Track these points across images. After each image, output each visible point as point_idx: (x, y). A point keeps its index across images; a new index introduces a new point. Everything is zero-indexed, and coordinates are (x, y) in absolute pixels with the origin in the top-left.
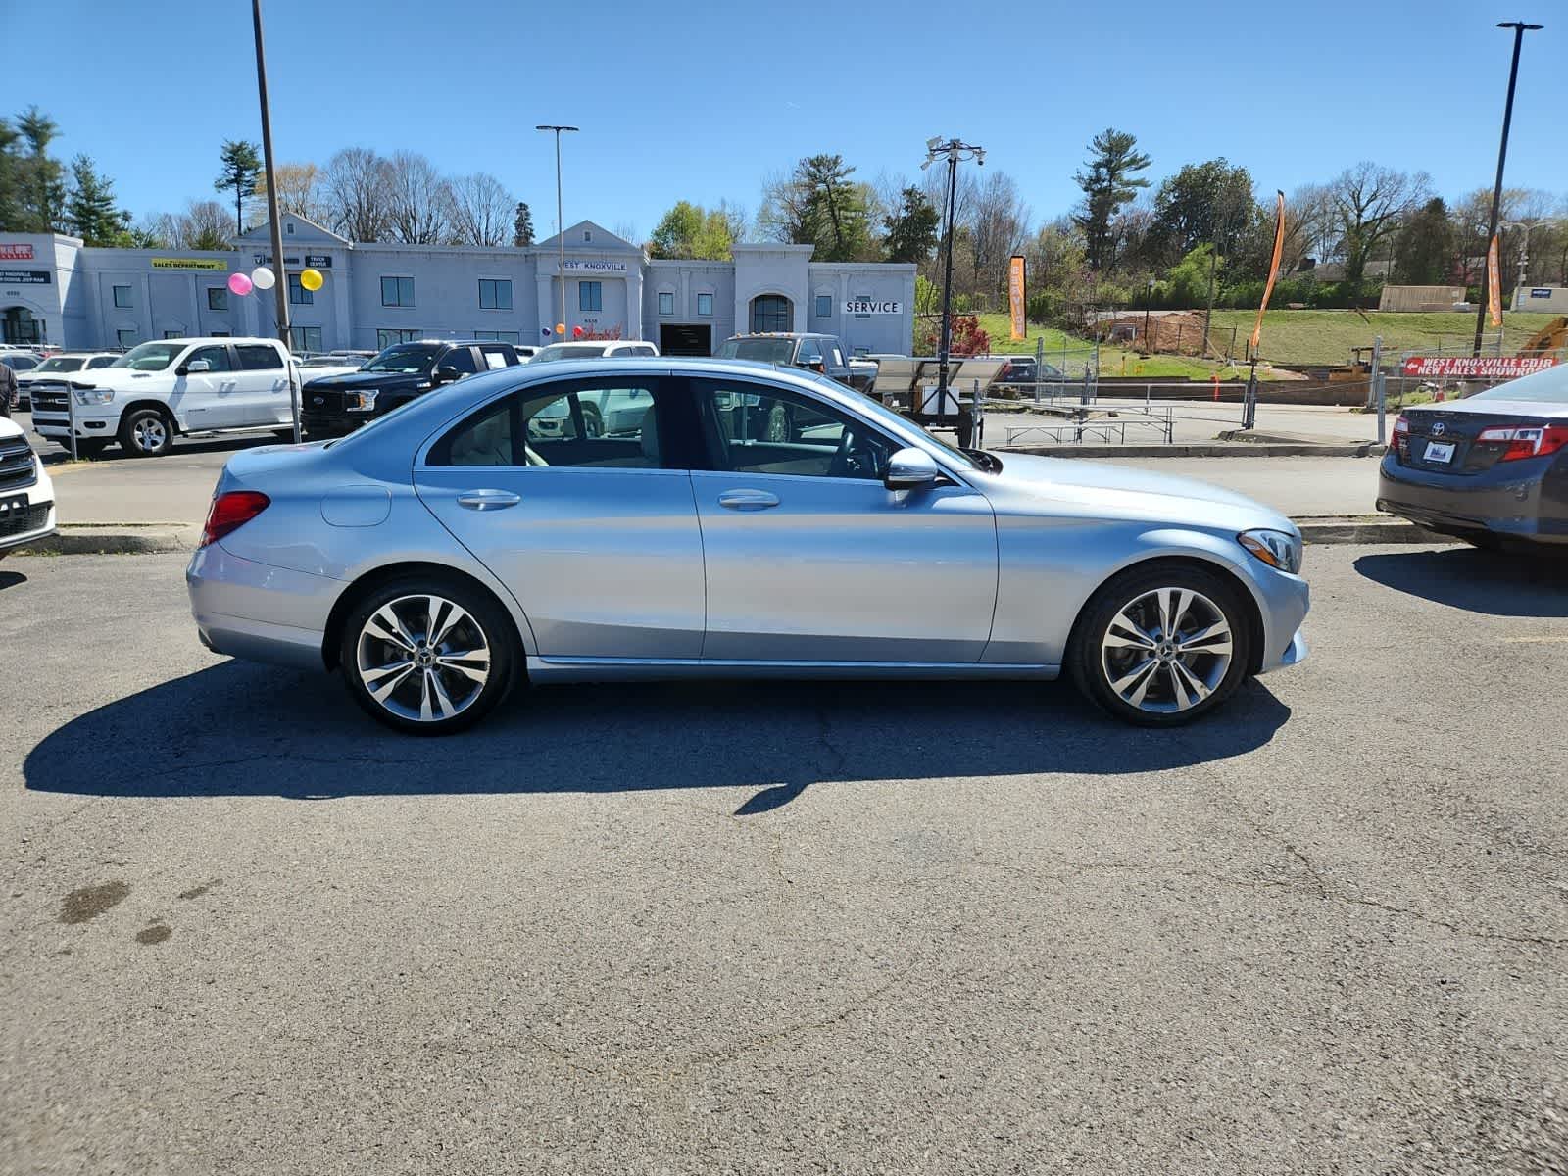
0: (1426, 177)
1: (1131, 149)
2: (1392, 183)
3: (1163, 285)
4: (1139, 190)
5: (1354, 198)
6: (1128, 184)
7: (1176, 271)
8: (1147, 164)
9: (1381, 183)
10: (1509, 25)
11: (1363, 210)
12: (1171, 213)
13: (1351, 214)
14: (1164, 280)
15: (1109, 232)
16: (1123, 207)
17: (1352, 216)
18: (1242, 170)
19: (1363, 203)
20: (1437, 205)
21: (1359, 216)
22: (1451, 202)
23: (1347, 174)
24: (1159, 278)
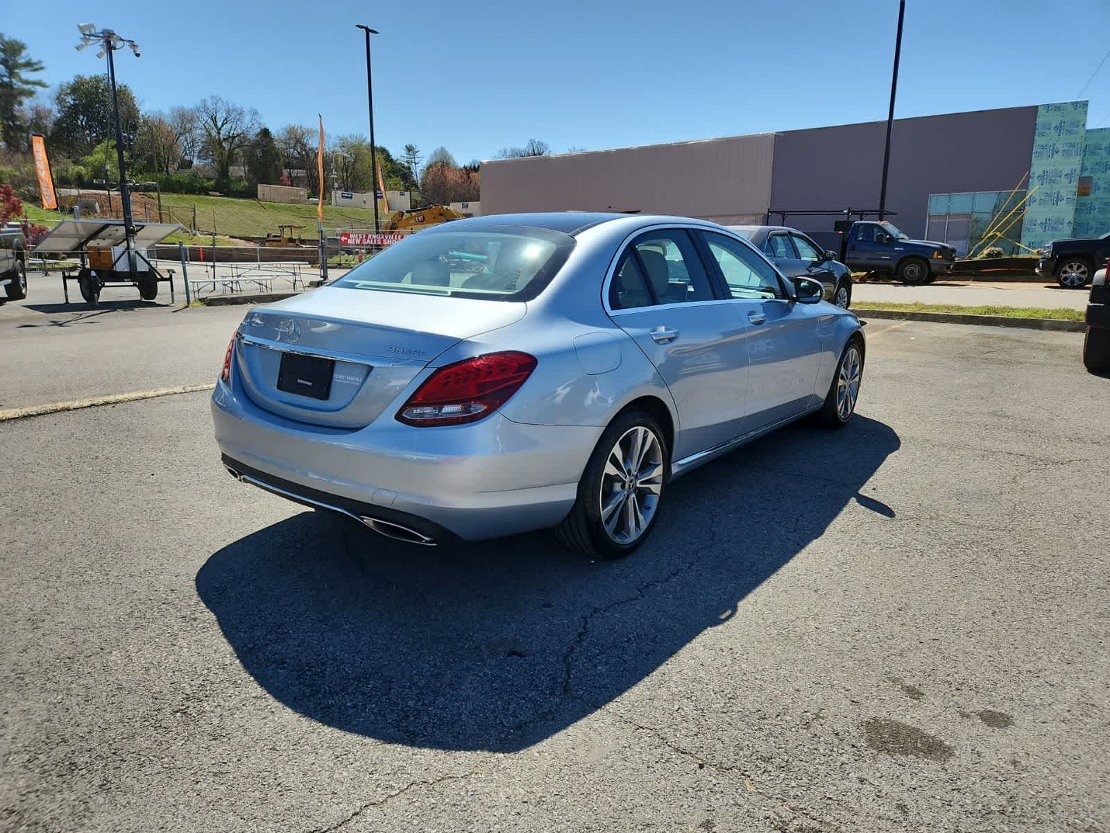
0: (256, 113)
1: (24, 53)
2: (234, 114)
3: (81, 169)
4: (38, 89)
5: (212, 120)
6: (27, 82)
7: (90, 159)
8: (42, 68)
9: (228, 112)
10: (362, 27)
11: (220, 129)
12: (72, 112)
13: (213, 131)
14: (81, 165)
15: (18, 121)
16: (27, 102)
17: (214, 133)
18: (125, 86)
19: (219, 124)
20: (265, 133)
21: (219, 133)
22: (274, 132)
23: (204, 101)
24: (76, 163)
